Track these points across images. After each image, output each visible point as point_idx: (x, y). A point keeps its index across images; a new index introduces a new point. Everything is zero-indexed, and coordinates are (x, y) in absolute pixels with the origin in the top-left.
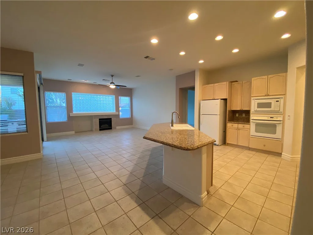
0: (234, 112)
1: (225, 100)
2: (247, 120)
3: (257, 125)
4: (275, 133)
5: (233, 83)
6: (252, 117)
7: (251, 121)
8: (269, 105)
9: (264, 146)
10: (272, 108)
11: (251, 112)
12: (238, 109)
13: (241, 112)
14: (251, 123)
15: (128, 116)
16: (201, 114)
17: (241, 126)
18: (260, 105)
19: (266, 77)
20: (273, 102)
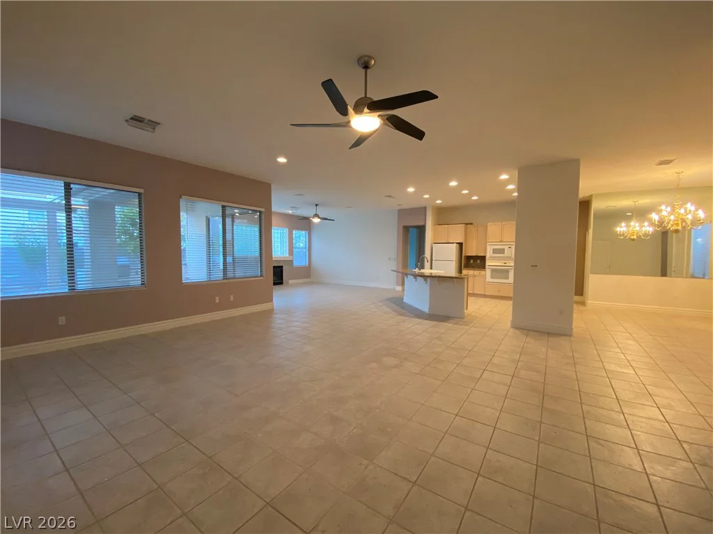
0: (469, 258)
1: (461, 244)
2: (483, 267)
3: (493, 271)
4: (507, 278)
5: (468, 226)
6: (488, 263)
7: (487, 267)
8: (502, 251)
9: (499, 291)
10: (506, 254)
11: (487, 258)
12: (474, 255)
13: (476, 258)
14: (487, 269)
15: (304, 263)
16: (433, 259)
17: (476, 272)
18: (495, 251)
19: (500, 223)
20: (506, 248)
